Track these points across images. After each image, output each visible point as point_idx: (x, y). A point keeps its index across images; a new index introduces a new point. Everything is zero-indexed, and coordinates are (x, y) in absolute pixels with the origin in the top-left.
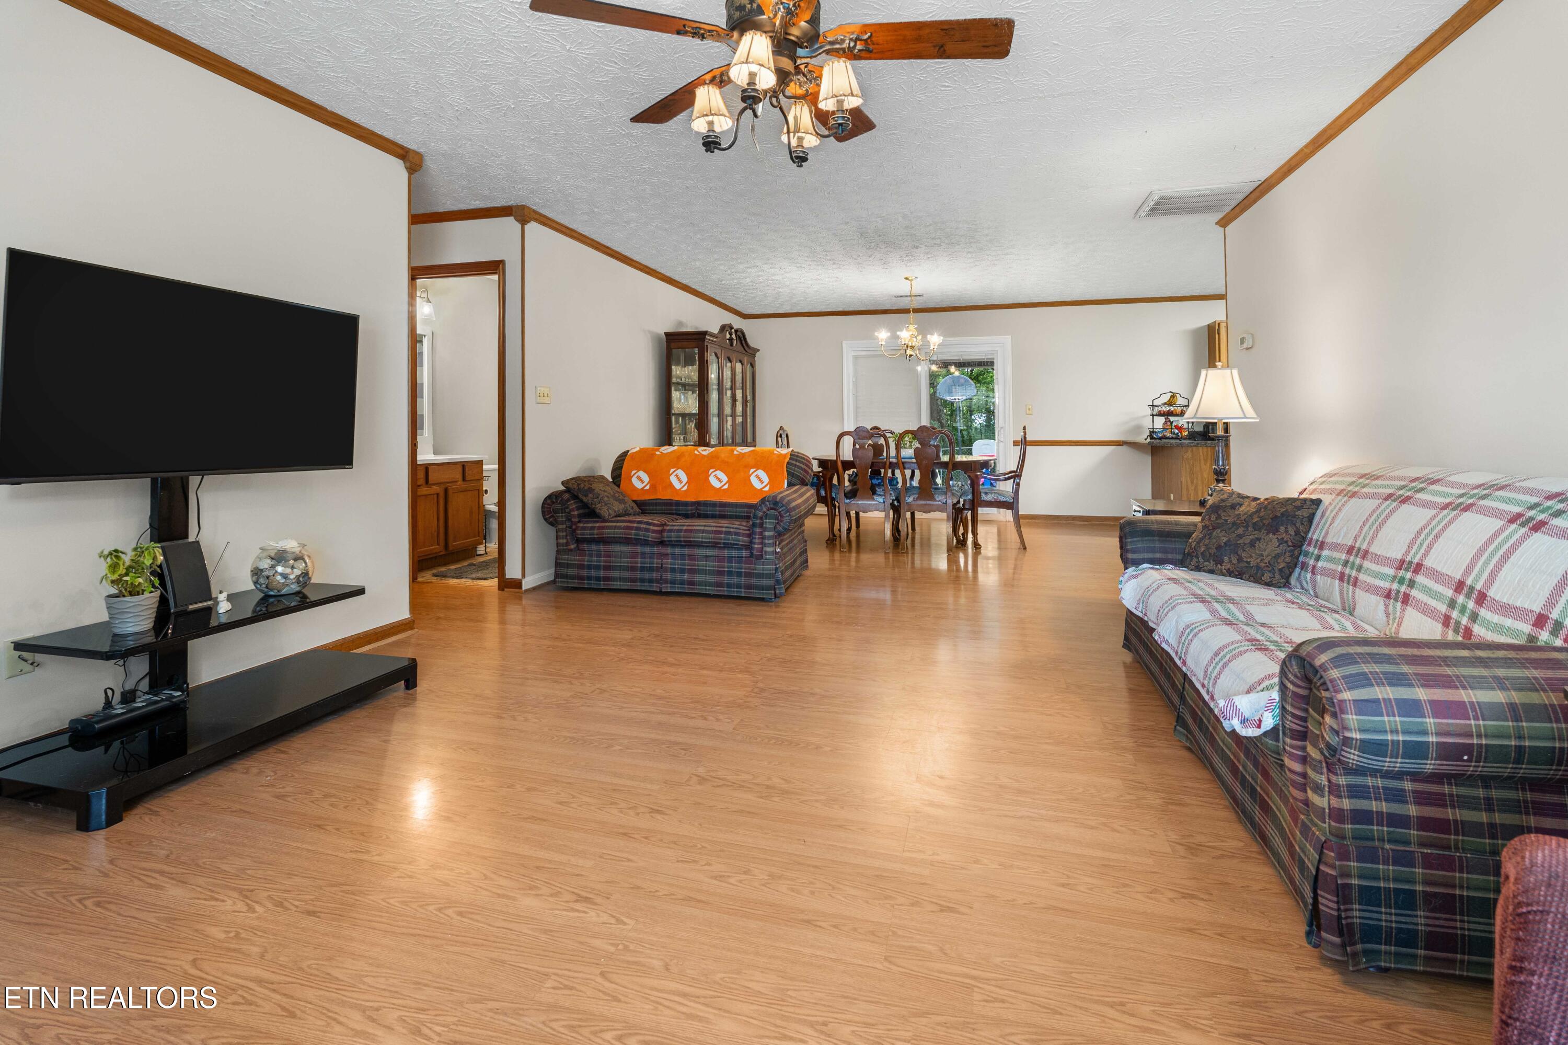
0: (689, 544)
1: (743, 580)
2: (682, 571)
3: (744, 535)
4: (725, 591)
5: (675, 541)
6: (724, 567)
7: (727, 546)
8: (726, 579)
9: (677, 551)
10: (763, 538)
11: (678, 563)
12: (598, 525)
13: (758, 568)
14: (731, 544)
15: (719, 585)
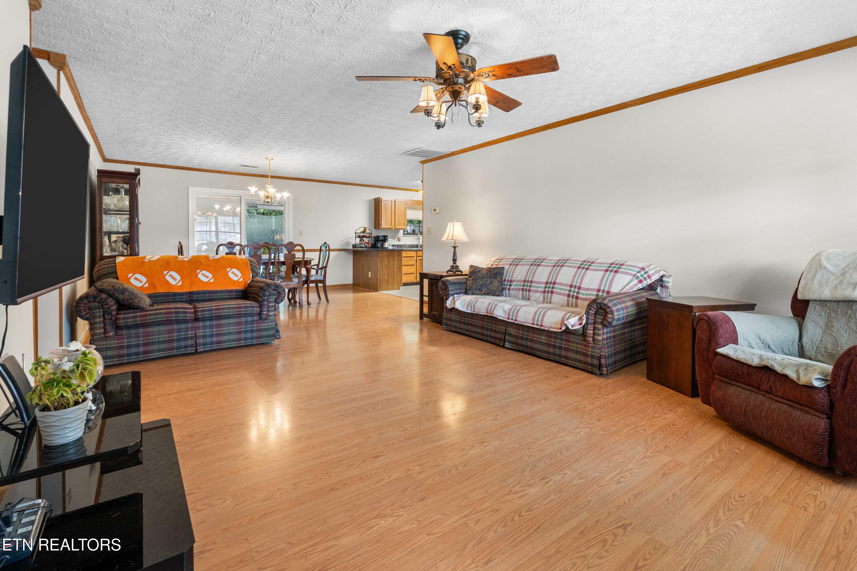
0: (219, 317)
1: (255, 334)
2: (212, 336)
3: (257, 307)
4: (242, 343)
5: (208, 317)
6: (242, 329)
7: (246, 315)
8: (243, 336)
9: (208, 323)
10: (269, 307)
11: (208, 332)
12: (139, 314)
13: (264, 325)
14: (249, 313)
15: (239, 340)
